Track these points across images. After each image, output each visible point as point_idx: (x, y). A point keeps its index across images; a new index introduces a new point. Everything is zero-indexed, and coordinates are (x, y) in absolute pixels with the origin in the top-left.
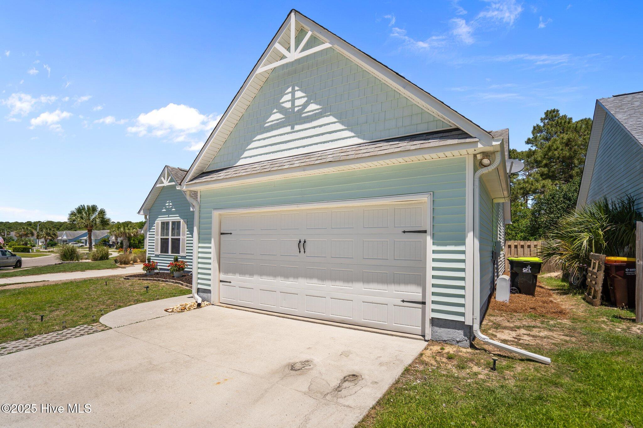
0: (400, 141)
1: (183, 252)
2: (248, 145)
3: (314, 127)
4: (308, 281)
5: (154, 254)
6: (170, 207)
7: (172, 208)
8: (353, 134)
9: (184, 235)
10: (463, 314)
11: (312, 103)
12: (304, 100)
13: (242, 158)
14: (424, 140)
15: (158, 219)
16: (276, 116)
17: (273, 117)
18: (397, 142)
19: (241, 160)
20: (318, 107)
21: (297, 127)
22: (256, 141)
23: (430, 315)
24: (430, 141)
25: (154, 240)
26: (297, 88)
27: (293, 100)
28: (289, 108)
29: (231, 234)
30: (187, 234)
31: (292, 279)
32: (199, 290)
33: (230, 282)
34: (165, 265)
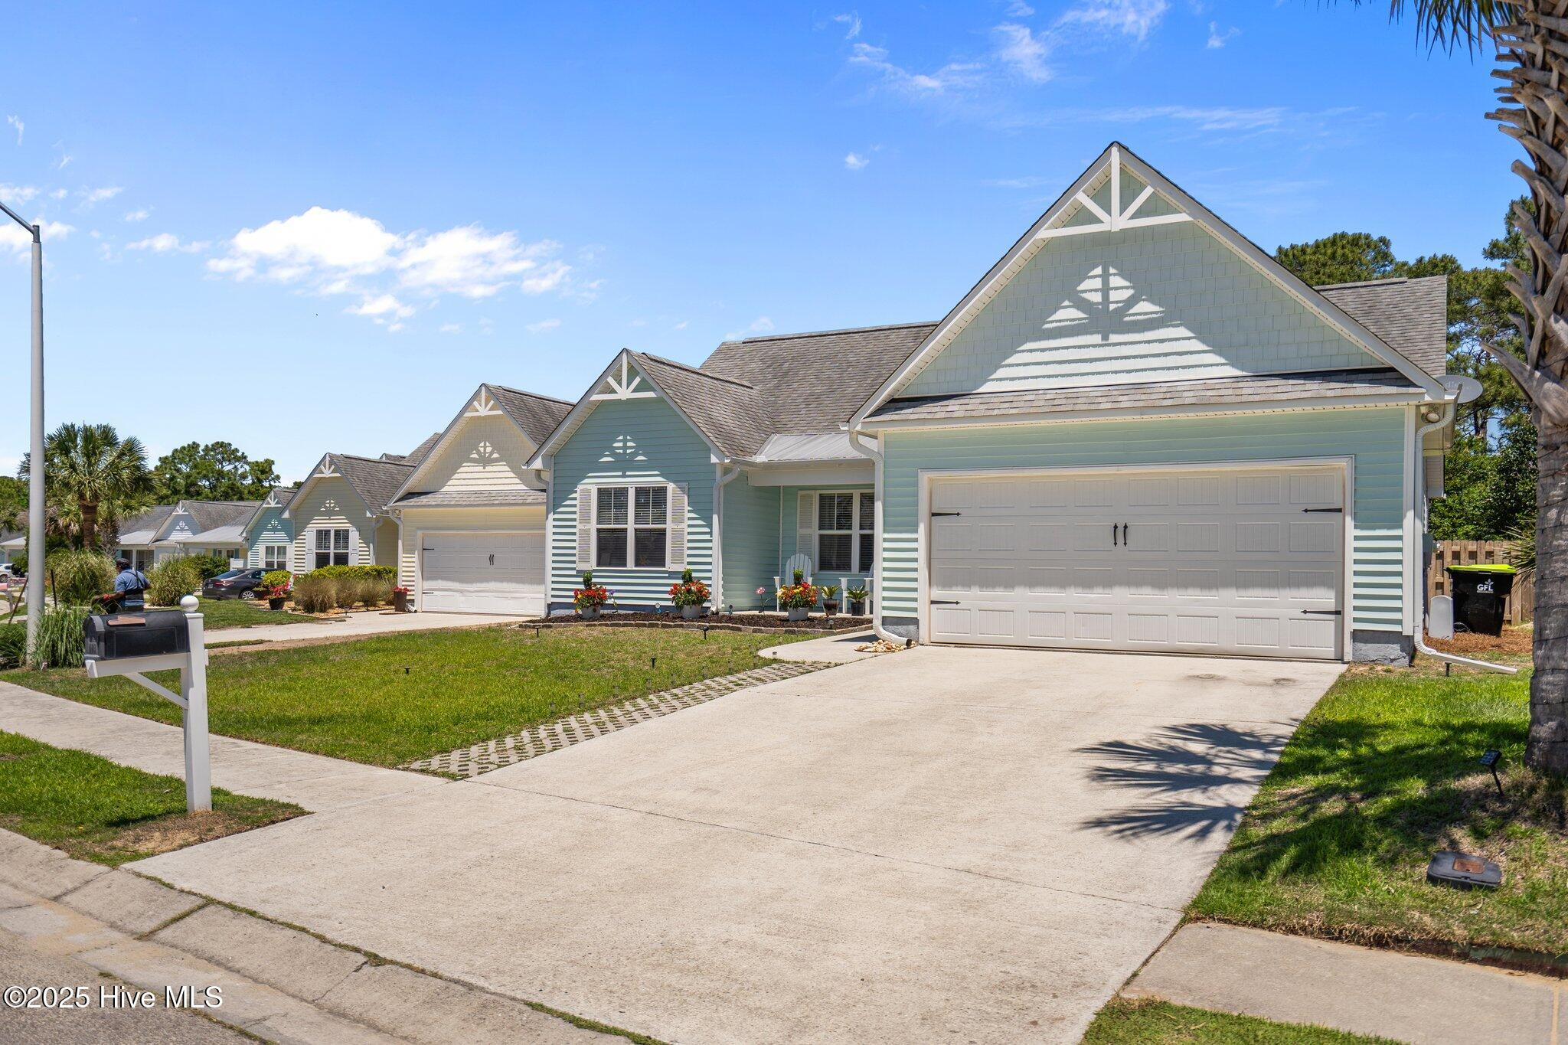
0: (1305, 379)
1: (678, 559)
2: (1006, 358)
3: (1149, 342)
4: (1133, 590)
5: (574, 569)
6: (629, 451)
7: (636, 454)
8: (1223, 361)
9: (677, 519)
10: (1399, 622)
11: (1144, 300)
12: (1127, 294)
13: (993, 380)
14: (1345, 382)
15: (586, 481)
16: (1068, 314)
17: (1061, 314)
18: (1302, 382)
19: (988, 384)
20: (1157, 308)
21: (1114, 338)
22: (1023, 351)
23: (1350, 626)
24: (1355, 385)
25: (574, 534)
26: (1112, 271)
27: (1106, 290)
28: (1098, 304)
29: (958, 514)
30: (689, 519)
31: (1100, 590)
32: (885, 621)
33: (957, 603)
34: (615, 595)
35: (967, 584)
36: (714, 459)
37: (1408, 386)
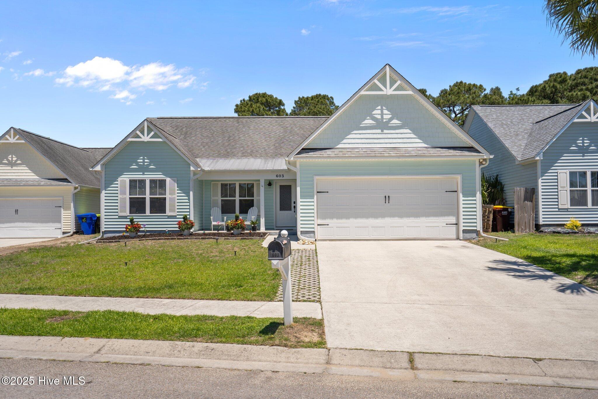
0: (448, 149)
2: (346, 136)
3: (397, 133)
4: (392, 219)
5: (117, 215)
6: (146, 164)
7: (149, 165)
8: (422, 142)
10: (476, 226)
11: (395, 119)
12: (389, 116)
13: (342, 143)
14: (461, 151)
15: (123, 176)
16: (368, 122)
17: (366, 122)
18: (447, 150)
19: (340, 145)
20: (399, 122)
21: (385, 131)
22: (353, 134)
23: (462, 228)
24: (464, 152)
26: (384, 108)
27: (382, 114)
28: (380, 119)
29: (328, 192)
30: (178, 193)
31: (380, 219)
32: (302, 232)
33: (328, 225)
34: (146, 226)
35: (332, 218)
36: (192, 168)
37: (479, 153)
